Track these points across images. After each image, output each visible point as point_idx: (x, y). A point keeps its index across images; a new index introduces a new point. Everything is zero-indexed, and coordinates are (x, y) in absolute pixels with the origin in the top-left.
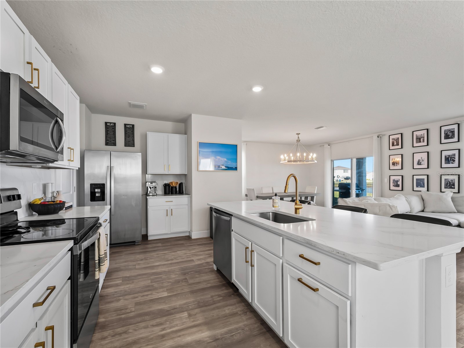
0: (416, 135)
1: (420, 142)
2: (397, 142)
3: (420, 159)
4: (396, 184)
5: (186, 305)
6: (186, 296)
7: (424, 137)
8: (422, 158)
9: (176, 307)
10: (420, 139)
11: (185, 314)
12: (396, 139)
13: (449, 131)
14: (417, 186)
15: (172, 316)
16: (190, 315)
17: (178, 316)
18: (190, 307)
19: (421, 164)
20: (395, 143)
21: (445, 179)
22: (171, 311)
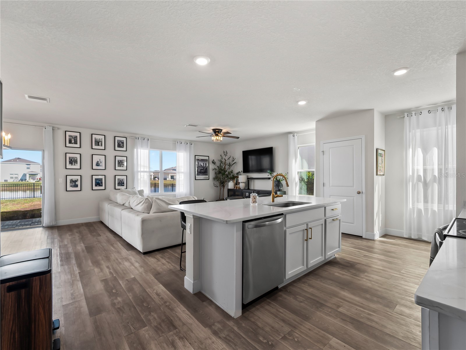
0: (95, 138)
1: (99, 145)
2: (75, 140)
3: (99, 160)
4: (74, 184)
5: (331, 314)
6: (317, 320)
7: (102, 142)
8: (100, 160)
9: (341, 320)
10: (98, 143)
11: (340, 310)
12: (74, 137)
13: (121, 141)
14: (96, 185)
15: (353, 317)
16: (339, 307)
17: (348, 313)
18: (330, 310)
19: (99, 165)
20: (73, 141)
21: (118, 179)
22: (348, 321)
